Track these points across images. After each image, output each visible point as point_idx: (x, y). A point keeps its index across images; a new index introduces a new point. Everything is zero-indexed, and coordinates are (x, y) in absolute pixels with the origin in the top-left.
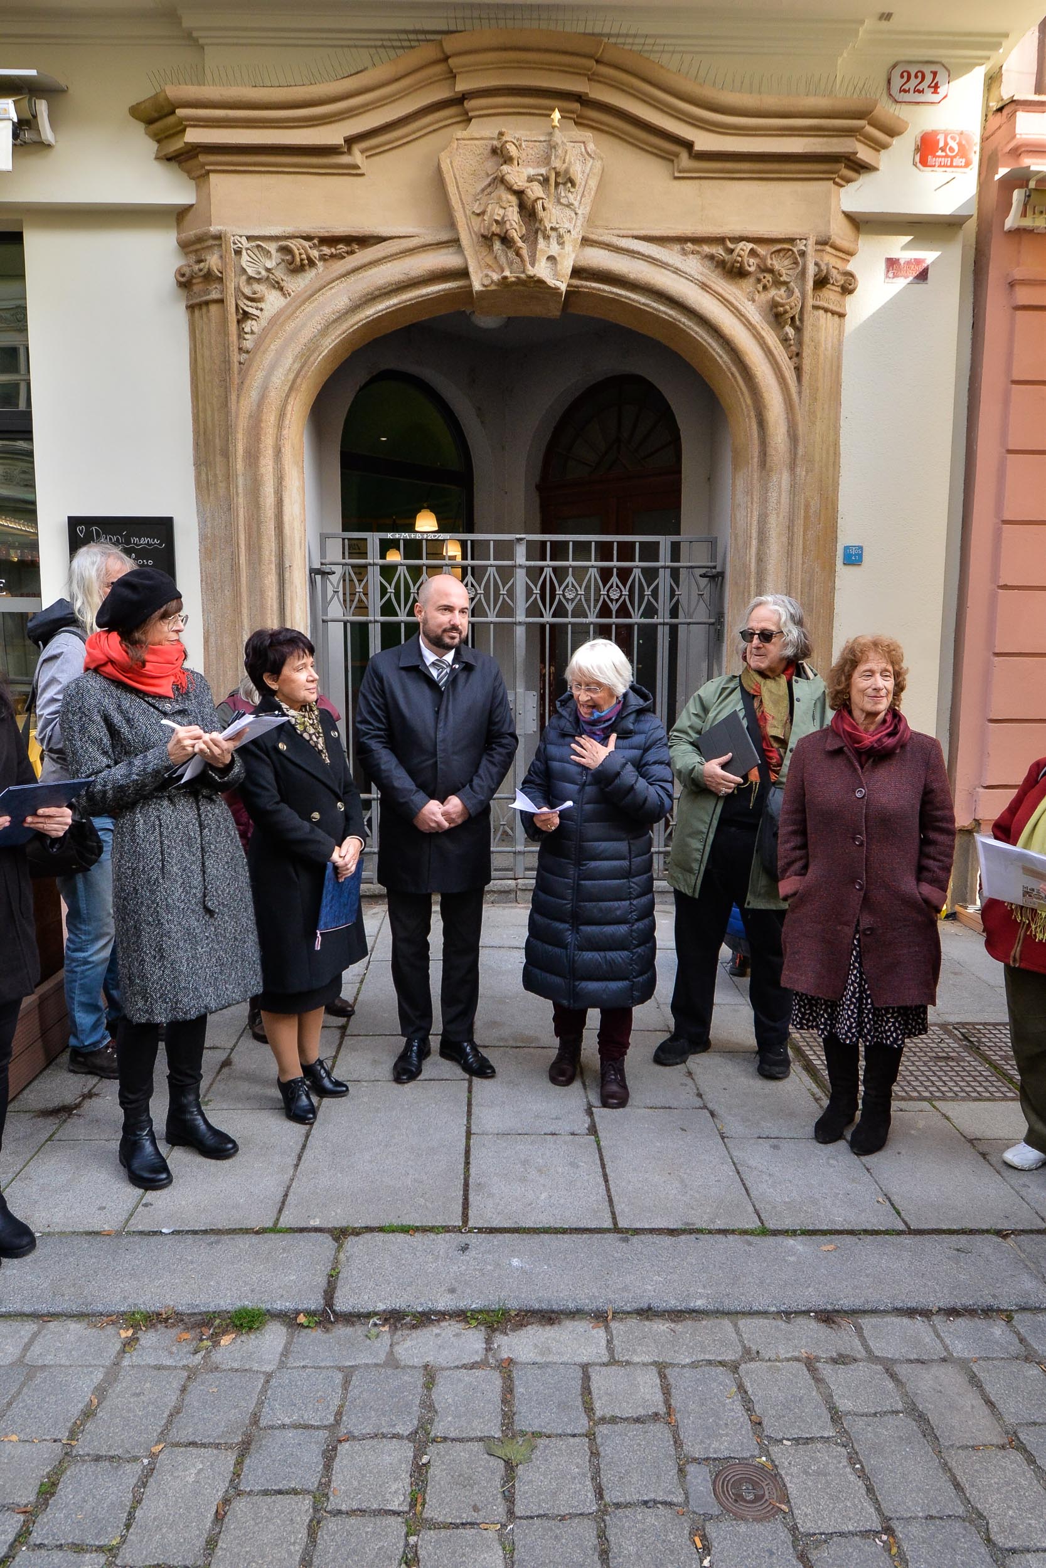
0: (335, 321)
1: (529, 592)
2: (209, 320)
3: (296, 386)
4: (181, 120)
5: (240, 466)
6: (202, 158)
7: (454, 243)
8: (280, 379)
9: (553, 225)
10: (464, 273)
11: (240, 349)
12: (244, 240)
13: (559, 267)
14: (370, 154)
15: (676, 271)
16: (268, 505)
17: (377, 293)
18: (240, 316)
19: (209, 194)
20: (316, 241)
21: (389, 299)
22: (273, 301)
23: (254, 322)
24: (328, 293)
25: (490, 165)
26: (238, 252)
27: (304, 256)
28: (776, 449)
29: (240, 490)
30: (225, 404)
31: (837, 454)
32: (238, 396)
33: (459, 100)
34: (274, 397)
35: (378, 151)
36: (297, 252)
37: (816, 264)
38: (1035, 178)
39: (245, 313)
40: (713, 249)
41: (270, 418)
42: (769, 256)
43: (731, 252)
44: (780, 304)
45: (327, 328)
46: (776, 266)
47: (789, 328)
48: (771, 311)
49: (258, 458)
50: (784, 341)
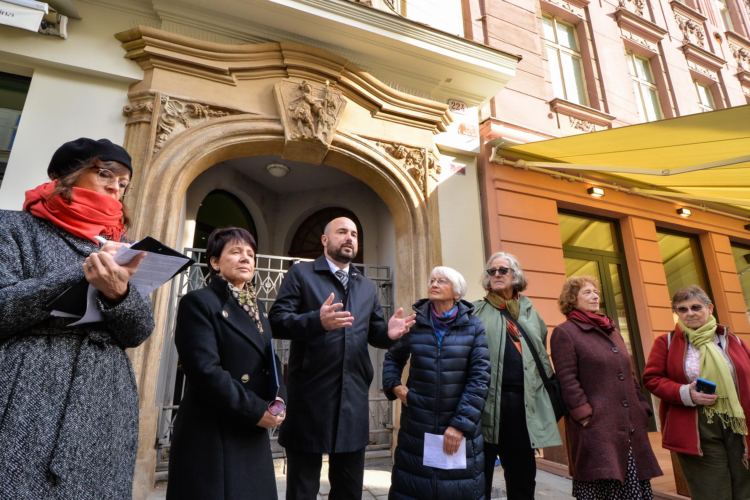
0: (213, 141)
2: (139, 131)
3: (186, 167)
4: (145, 41)
5: (144, 201)
6: (152, 60)
7: (278, 121)
8: (178, 162)
9: (326, 120)
10: (282, 133)
11: (155, 146)
12: (168, 98)
13: (328, 137)
14: (240, 79)
15: (375, 151)
16: (158, 223)
17: (238, 133)
18: (159, 131)
19: (152, 77)
20: (207, 106)
21: (243, 137)
22: (179, 128)
23: (166, 135)
24: (211, 129)
25: (298, 93)
26: (164, 103)
27: (200, 111)
28: (420, 226)
29: (142, 214)
30: (141, 170)
31: (439, 234)
32: (150, 167)
33: (285, 68)
34: (172, 170)
35: (244, 78)
36: (197, 108)
37: (429, 159)
38: (498, 145)
39: (162, 130)
40: (390, 146)
41: (168, 179)
42: (411, 152)
43: (397, 148)
44: (417, 170)
45: (208, 143)
46: (414, 157)
47: (420, 180)
48: (413, 172)
49: (157, 198)
50: (419, 185)
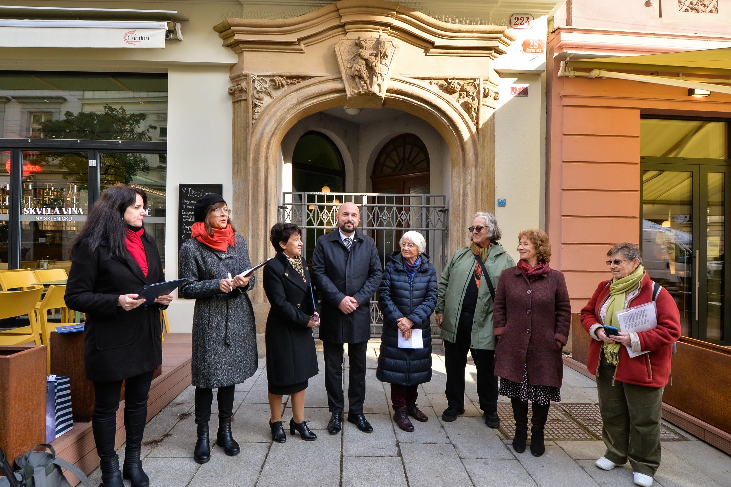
0: (291, 108)
1: (368, 216)
2: (241, 107)
3: (275, 133)
4: (233, 31)
5: (251, 164)
6: (241, 46)
7: (340, 79)
8: (269, 130)
9: (380, 72)
10: (343, 90)
11: (253, 118)
12: (256, 77)
13: (382, 88)
14: (307, 45)
15: (428, 91)
16: (261, 179)
17: (309, 97)
18: (253, 106)
19: (243, 60)
20: (285, 78)
21: (314, 100)
22: (267, 100)
23: (259, 108)
24: (289, 97)
25: (355, 50)
26: (254, 81)
27: (280, 83)
28: (469, 160)
29: (251, 174)
30: (246, 139)
31: (494, 162)
32: (251, 137)
33: (343, 26)
34: (266, 137)
35: (310, 44)
36: (277, 81)
37: (484, 88)
38: (569, 57)
39: (256, 105)
40: (443, 82)
41: (264, 145)
42: (465, 85)
43: (450, 83)
44: (470, 104)
45: (288, 110)
46: (468, 89)
47: (473, 113)
48: (466, 106)
49: (258, 161)
50: (471, 118)
